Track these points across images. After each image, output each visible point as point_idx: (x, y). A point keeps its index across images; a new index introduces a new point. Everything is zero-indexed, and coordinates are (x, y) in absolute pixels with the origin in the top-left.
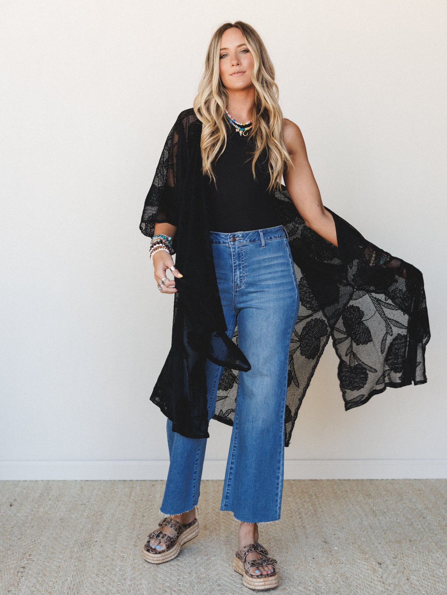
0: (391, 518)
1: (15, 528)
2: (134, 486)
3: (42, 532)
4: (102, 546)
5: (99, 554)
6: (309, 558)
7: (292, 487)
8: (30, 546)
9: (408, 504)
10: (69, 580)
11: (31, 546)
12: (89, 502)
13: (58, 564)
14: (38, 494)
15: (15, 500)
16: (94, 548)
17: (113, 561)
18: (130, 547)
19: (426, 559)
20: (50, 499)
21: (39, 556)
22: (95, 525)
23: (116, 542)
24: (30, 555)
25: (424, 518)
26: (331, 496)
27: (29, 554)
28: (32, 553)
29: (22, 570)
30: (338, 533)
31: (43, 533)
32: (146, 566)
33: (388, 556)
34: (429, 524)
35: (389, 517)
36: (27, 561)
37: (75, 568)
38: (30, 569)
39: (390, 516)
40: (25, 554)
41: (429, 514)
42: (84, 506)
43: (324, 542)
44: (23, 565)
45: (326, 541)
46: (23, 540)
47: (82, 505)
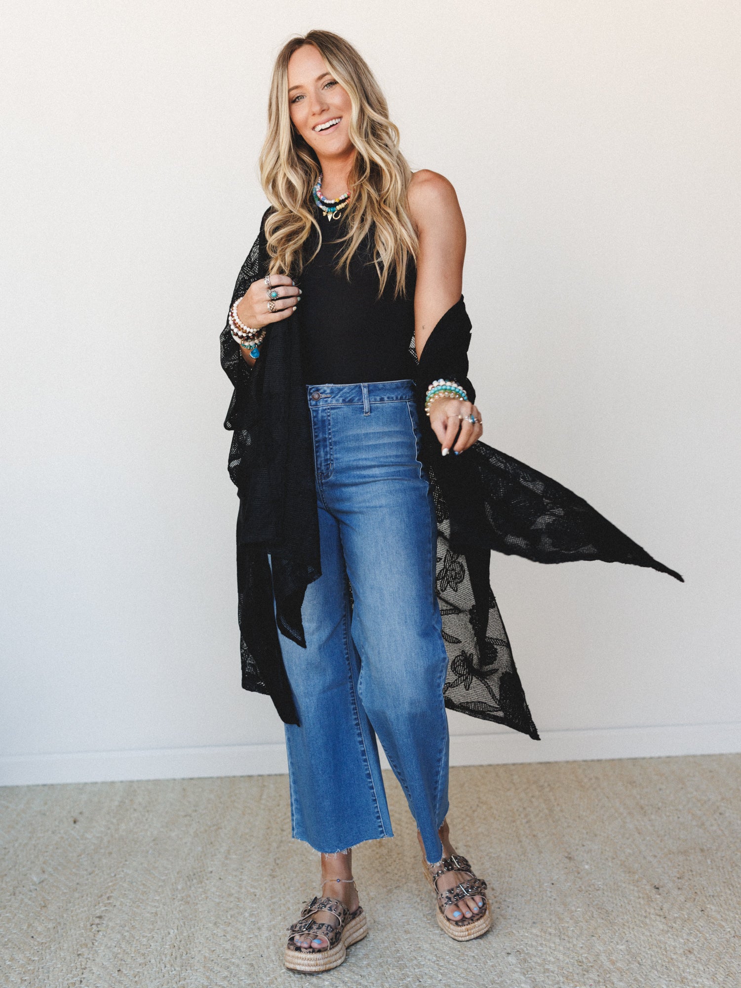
0: (669, 816)
1: (83, 856)
2: (266, 784)
3: (126, 861)
4: (220, 879)
5: (217, 892)
6: (546, 884)
7: (512, 775)
8: (108, 883)
9: (695, 793)
10: (171, 933)
11: (110, 884)
12: (196, 811)
13: (154, 910)
14: (116, 803)
15: (81, 813)
16: (207, 882)
17: (239, 901)
18: (265, 879)
19: (728, 878)
20: (135, 810)
21: (123, 898)
22: (208, 846)
23: (242, 872)
24: (108, 898)
25: (721, 814)
26: (573, 786)
27: (108, 895)
28: (111, 894)
29: (97, 921)
30: (589, 843)
31: (127, 863)
32: (291, 908)
33: (669, 876)
34: (730, 823)
35: (665, 815)
36: (105, 906)
37: (181, 915)
38: (110, 919)
39: (668, 814)
40: (102, 896)
41: (728, 808)
42: (188, 818)
43: (566, 857)
44: (98, 913)
45: (570, 856)
46: (97, 874)
47: (186, 816)
